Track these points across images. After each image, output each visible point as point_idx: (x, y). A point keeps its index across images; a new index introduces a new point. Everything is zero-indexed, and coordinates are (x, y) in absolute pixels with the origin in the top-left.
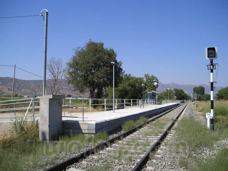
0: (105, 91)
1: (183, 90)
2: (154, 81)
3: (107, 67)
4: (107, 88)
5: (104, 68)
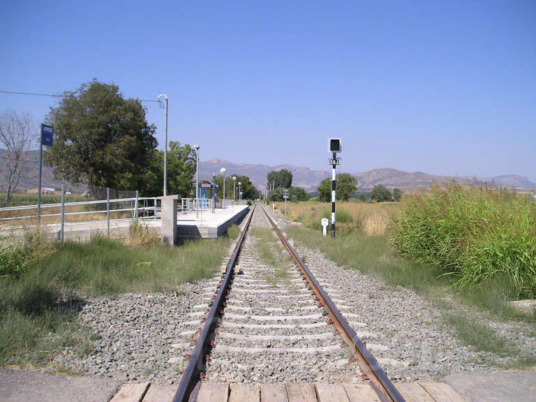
1: (248, 179)
2: (188, 157)
3: (132, 135)
5: (125, 138)
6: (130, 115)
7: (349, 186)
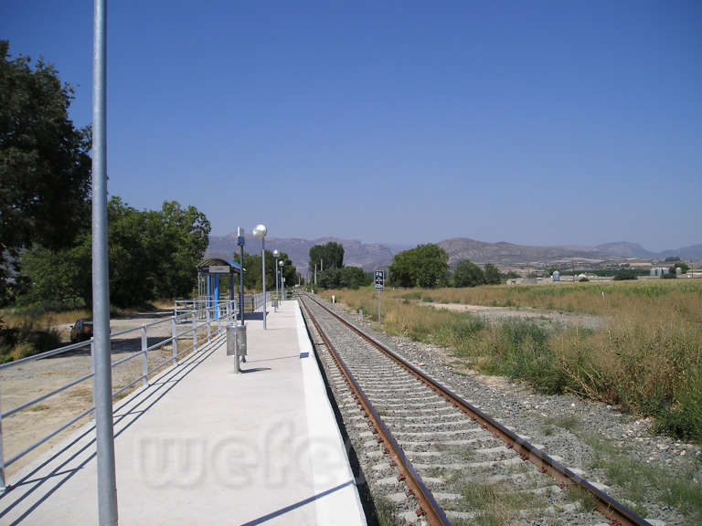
0: (15, 264)
2: (195, 225)
3: (26, 147)
4: (23, 251)
5: (8, 153)
6: (20, 97)
7: (437, 263)
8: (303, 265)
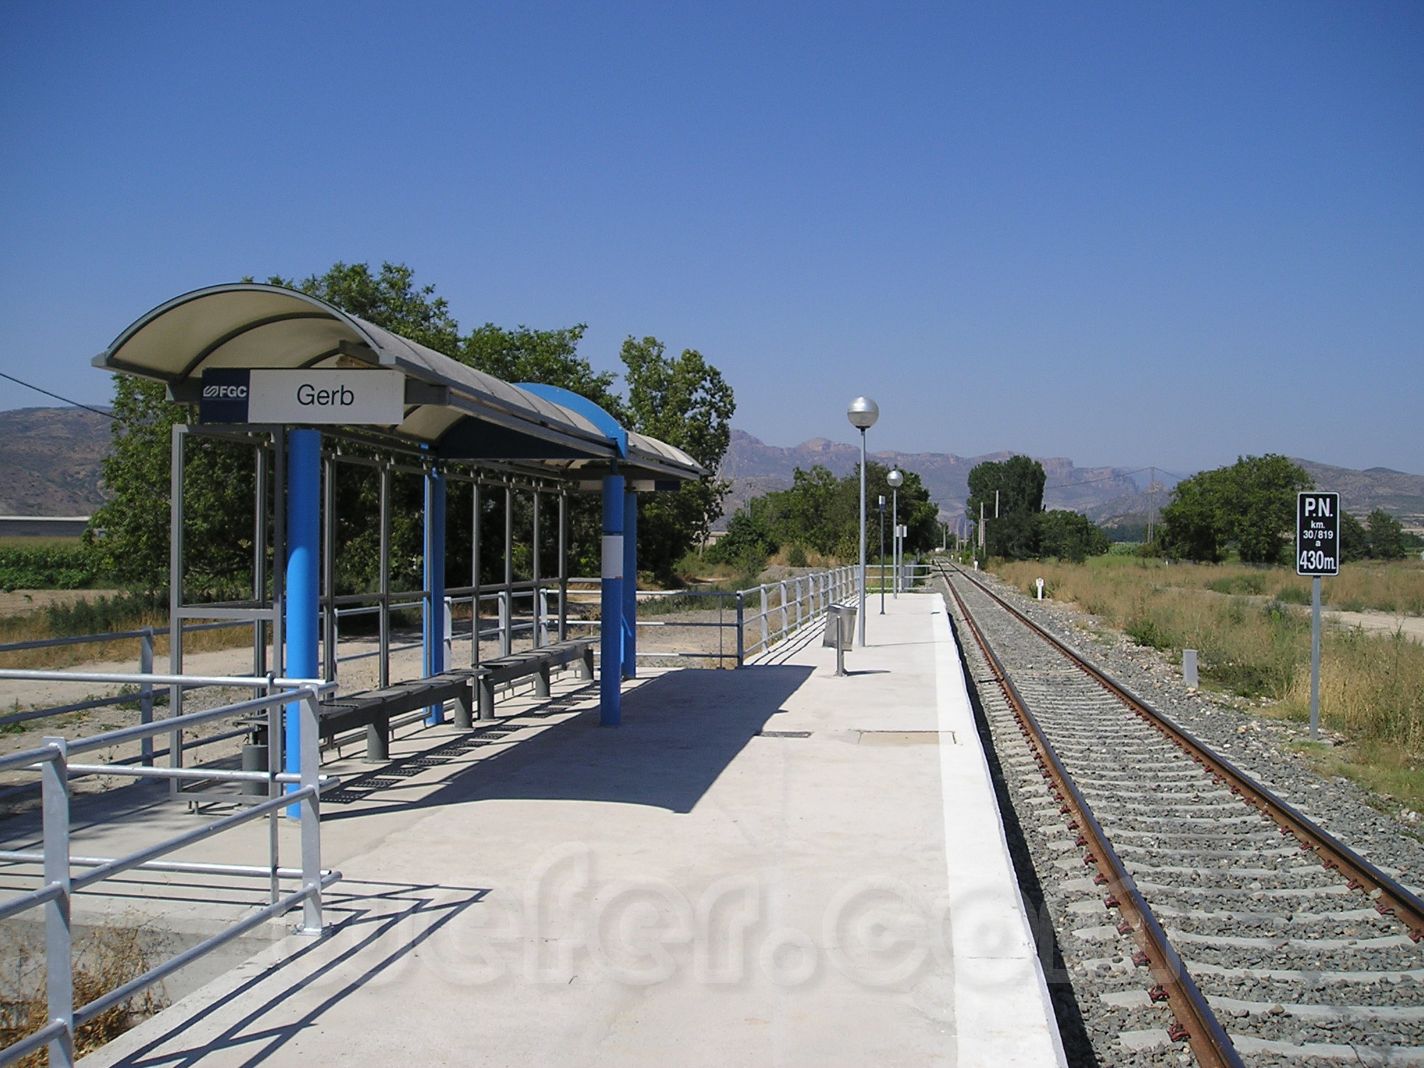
8: (954, 509)
